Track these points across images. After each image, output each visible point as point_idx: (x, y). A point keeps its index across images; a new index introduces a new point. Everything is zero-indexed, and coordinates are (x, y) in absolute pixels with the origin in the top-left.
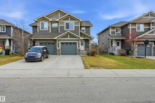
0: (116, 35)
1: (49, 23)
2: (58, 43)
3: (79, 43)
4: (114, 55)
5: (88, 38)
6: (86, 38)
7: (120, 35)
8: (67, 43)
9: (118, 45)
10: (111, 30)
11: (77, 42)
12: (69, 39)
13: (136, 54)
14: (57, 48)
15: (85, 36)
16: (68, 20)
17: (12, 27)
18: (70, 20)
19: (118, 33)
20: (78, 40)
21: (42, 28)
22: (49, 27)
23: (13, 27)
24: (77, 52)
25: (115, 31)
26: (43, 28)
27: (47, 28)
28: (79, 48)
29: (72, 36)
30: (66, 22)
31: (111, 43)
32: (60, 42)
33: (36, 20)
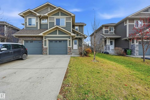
0: (109, 34)
1: (37, 19)
2: (45, 41)
3: (70, 41)
4: (108, 54)
5: (81, 37)
6: (79, 37)
7: (114, 34)
8: (56, 41)
9: (111, 44)
10: (104, 29)
11: (68, 39)
12: (58, 35)
13: (136, 54)
14: (44, 47)
15: (78, 34)
16: (59, 15)
18: (61, 15)
19: (111, 32)
20: (69, 37)
21: (29, 25)
22: (37, 22)
23: (6, 26)
24: (68, 51)
25: (109, 30)
26: (31, 25)
27: (35, 25)
28: (70, 47)
29: (61, 32)
30: (56, 17)
31: (104, 42)
32: (47, 39)
33: (22, 14)
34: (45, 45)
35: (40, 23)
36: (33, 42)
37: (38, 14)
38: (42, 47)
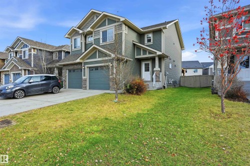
1: (81, 37)
2: (84, 69)
6: (147, 55)
8: (97, 68)
11: (110, 63)
12: (98, 59)
14: (83, 78)
15: (145, 51)
16: (106, 25)
17: (63, 52)
18: (108, 24)
20: (111, 61)
21: (74, 48)
22: (82, 43)
24: (111, 84)
26: (76, 47)
27: (79, 46)
29: (102, 54)
32: (86, 66)
33: (67, 36)
34: (84, 75)
35: (85, 43)
36: (76, 71)
37: (81, 32)
38: (82, 78)
